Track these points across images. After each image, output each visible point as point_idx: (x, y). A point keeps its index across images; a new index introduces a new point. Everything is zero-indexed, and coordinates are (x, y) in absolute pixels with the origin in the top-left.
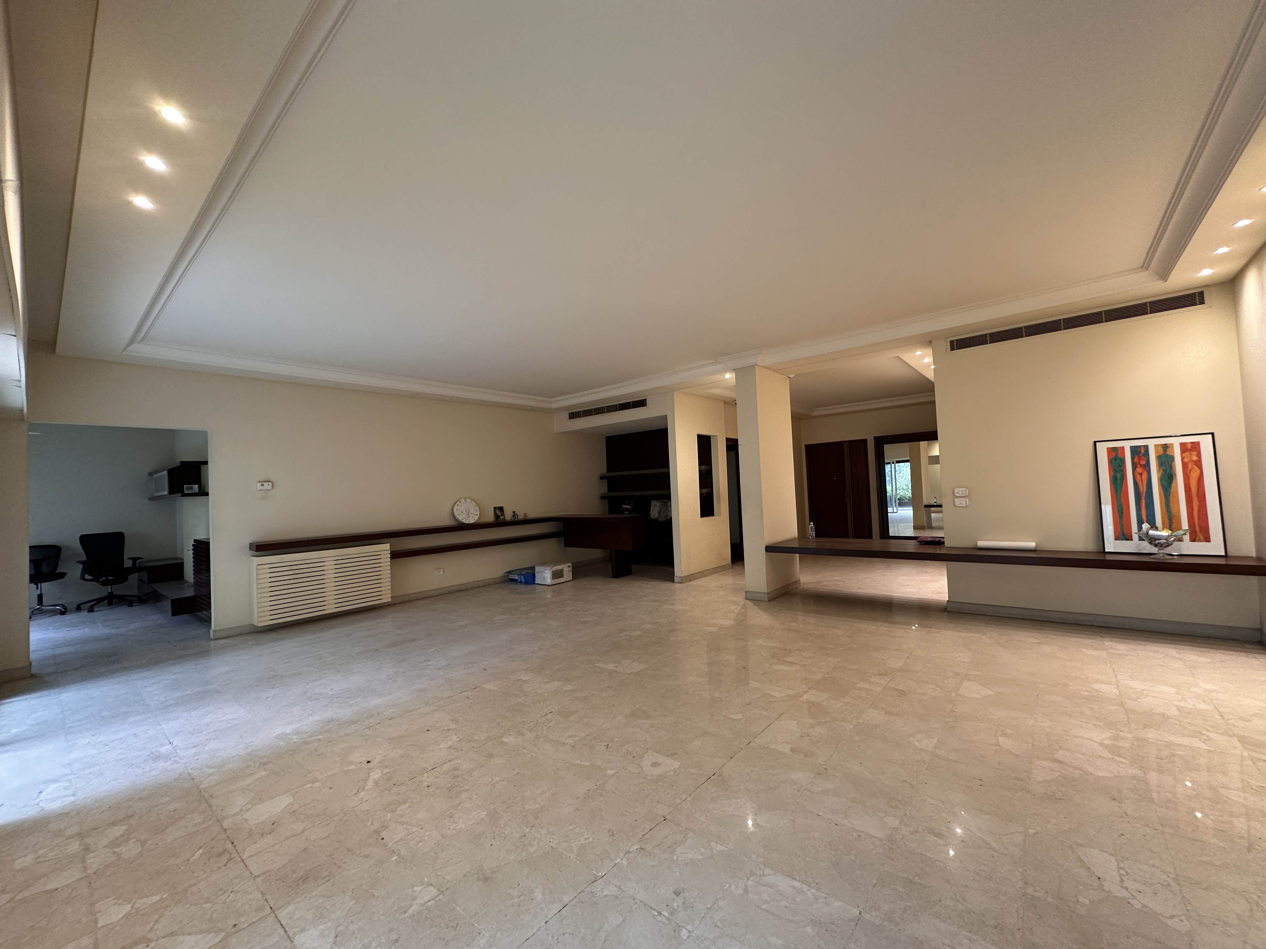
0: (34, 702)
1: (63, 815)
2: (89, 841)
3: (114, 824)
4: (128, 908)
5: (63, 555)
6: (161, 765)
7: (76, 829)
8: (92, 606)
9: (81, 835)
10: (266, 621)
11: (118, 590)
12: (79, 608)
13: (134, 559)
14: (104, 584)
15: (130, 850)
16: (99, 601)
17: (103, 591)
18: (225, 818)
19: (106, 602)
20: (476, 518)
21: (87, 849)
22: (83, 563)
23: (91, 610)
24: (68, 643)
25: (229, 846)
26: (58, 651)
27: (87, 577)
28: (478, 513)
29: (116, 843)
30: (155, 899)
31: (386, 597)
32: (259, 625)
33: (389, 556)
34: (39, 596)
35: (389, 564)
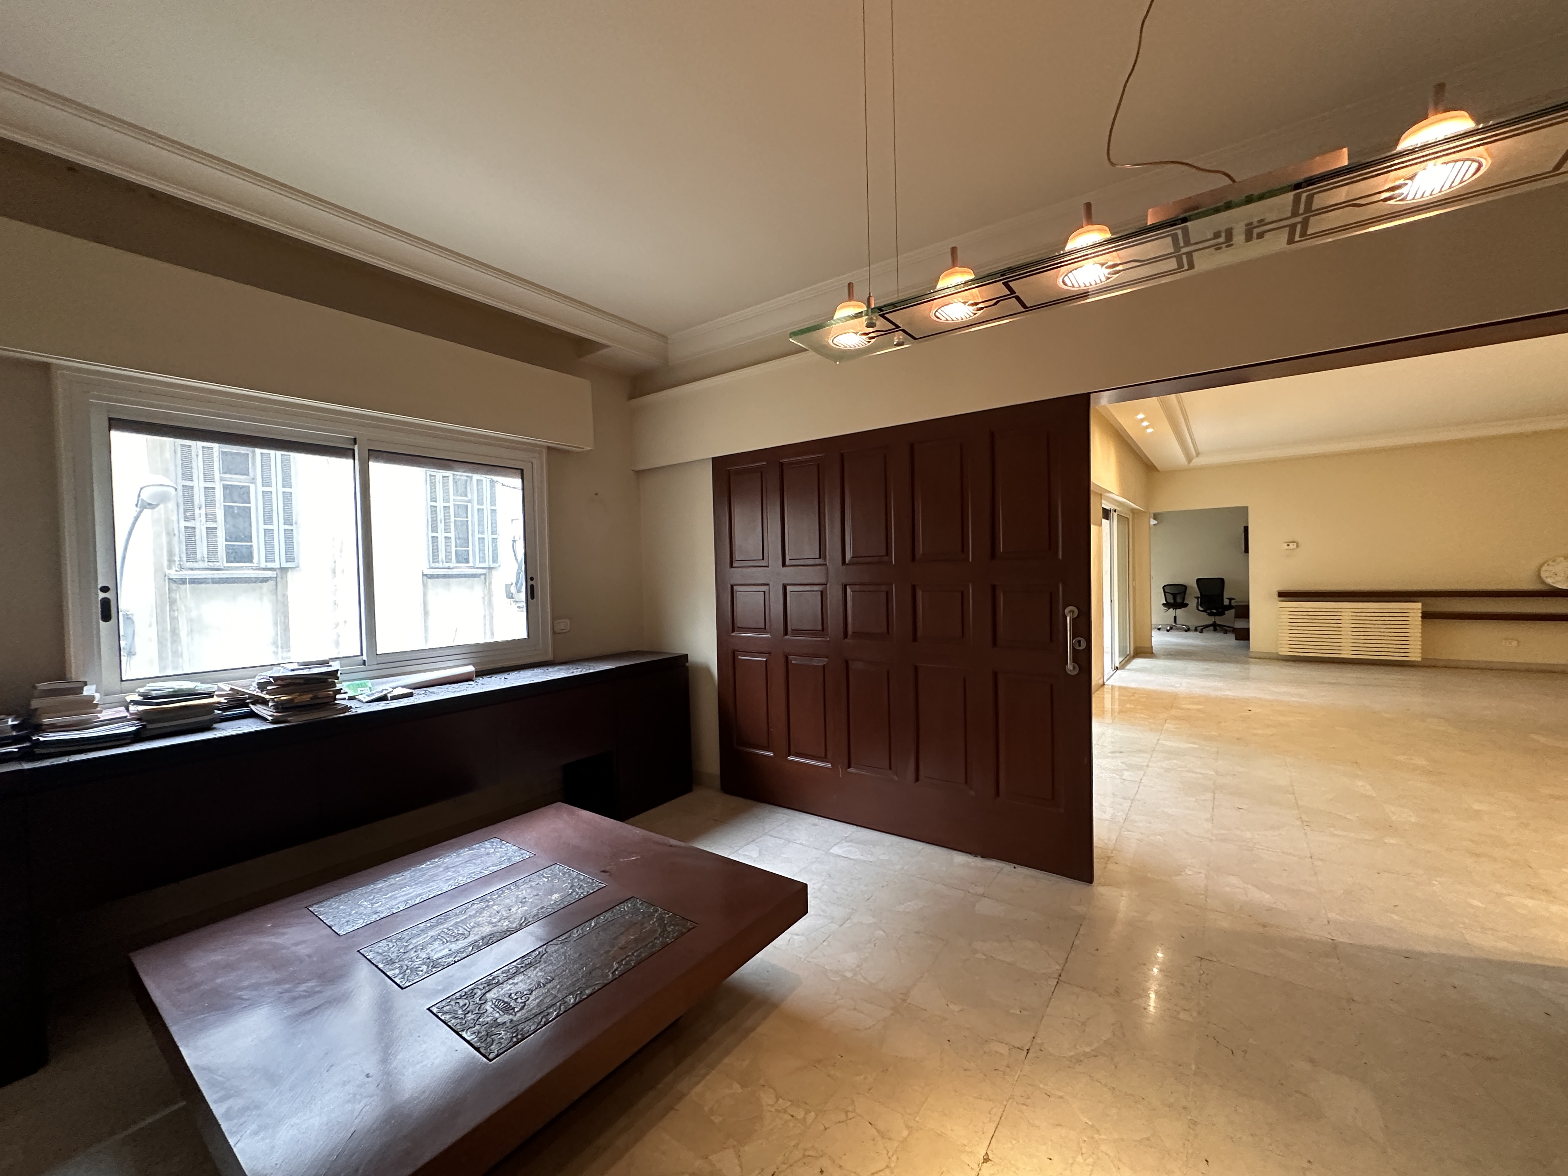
5: (1188, 592)
8: (1201, 629)
10: (1285, 651)
11: (1219, 620)
12: (1196, 630)
13: (1230, 599)
14: (1211, 614)
16: (1206, 626)
17: (1210, 620)
19: (1212, 628)
22: (1197, 598)
23: (1201, 632)
26: (1172, 647)
27: (1200, 608)
31: (1415, 655)
32: (1281, 653)
33: (1420, 615)
34: (1175, 617)
35: (1420, 623)
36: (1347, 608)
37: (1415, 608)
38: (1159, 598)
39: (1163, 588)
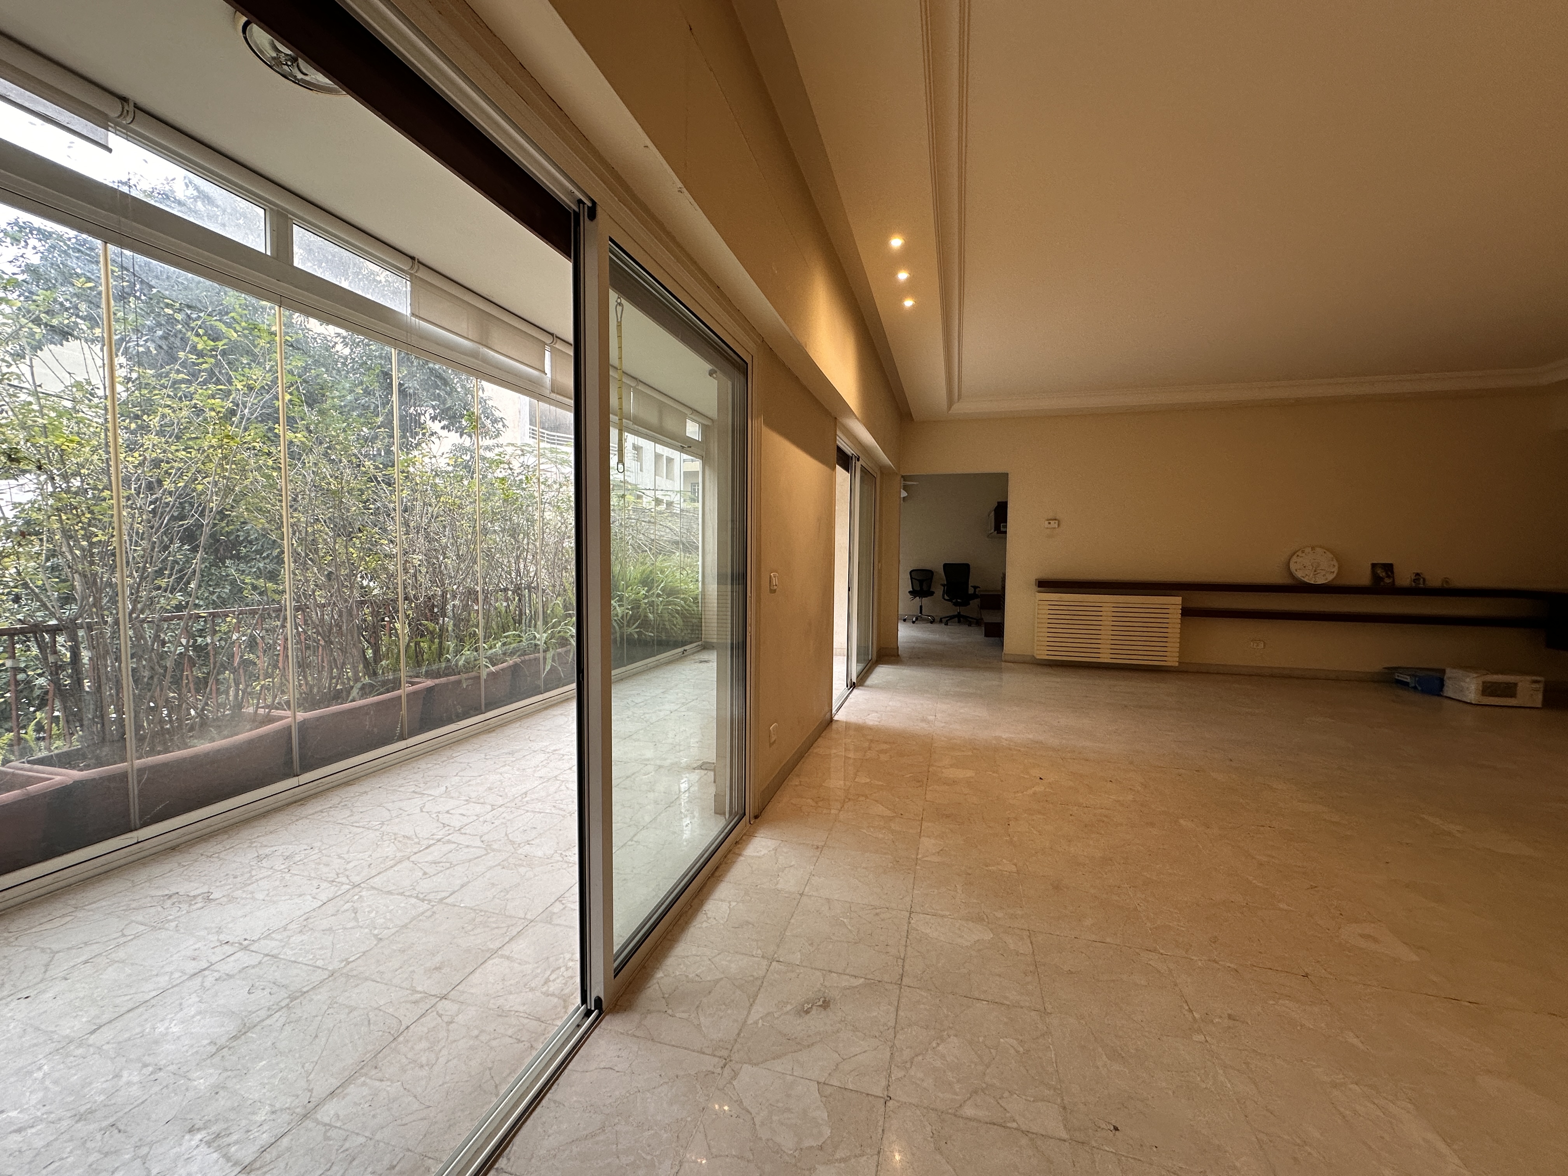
0: (891, 670)
1: (870, 728)
2: (873, 745)
3: (886, 743)
4: (868, 780)
5: (934, 578)
6: (924, 725)
7: (870, 737)
8: (946, 621)
9: (871, 741)
10: (1042, 654)
11: (964, 611)
12: (941, 621)
13: (975, 588)
14: (956, 604)
15: (884, 757)
16: (951, 618)
17: (955, 610)
18: (933, 765)
19: (956, 619)
20: (1330, 577)
21: (870, 749)
22: (943, 585)
23: (946, 624)
24: (925, 642)
25: (925, 780)
26: (917, 645)
27: (946, 597)
28: (1335, 570)
29: (882, 751)
30: (881, 783)
31: (1172, 661)
32: (1038, 657)
33: (1180, 611)
34: (921, 607)
35: (1179, 621)
36: (1107, 602)
37: (1175, 603)
38: (905, 585)
39: (911, 573)
